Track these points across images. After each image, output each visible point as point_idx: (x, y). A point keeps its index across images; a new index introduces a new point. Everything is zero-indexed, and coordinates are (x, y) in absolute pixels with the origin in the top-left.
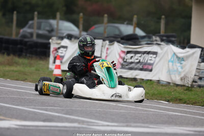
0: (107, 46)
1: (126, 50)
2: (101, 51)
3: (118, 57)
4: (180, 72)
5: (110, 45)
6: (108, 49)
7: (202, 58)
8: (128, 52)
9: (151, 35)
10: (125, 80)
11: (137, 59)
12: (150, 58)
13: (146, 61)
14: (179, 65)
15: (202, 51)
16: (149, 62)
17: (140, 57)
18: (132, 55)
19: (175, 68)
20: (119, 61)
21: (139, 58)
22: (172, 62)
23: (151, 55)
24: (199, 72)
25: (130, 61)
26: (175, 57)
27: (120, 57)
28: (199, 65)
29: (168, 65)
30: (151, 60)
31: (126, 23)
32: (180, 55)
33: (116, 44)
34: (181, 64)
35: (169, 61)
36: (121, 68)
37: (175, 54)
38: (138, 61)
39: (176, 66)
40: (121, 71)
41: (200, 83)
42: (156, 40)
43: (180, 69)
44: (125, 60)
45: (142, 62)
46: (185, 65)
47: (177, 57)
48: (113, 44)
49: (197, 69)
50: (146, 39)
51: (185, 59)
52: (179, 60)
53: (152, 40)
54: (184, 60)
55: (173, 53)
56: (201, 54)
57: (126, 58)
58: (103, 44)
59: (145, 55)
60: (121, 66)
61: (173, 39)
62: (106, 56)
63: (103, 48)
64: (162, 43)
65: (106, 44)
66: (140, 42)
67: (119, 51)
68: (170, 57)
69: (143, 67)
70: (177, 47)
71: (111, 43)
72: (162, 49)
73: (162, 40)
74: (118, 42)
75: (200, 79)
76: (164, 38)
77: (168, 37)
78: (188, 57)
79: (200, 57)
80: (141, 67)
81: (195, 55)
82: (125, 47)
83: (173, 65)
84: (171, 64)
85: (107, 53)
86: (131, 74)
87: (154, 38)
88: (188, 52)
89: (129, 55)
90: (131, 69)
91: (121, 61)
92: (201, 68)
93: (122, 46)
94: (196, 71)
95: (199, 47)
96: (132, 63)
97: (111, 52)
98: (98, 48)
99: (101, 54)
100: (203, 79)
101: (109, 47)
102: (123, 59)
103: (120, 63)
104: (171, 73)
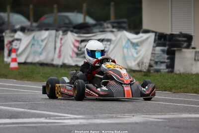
0: (60, 36)
1: (80, 39)
2: (55, 42)
3: (72, 46)
4: (135, 58)
5: (63, 35)
6: (61, 39)
7: (156, 42)
8: (82, 41)
9: (102, 22)
14: (133, 50)
15: (156, 35)
19: (130, 54)
20: (73, 51)
22: (127, 48)
23: (105, 43)
24: (154, 57)
26: (129, 43)
27: (75, 46)
28: (154, 50)
29: (123, 51)
32: (135, 41)
33: (69, 34)
34: (136, 49)
35: (123, 48)
36: (76, 57)
37: (129, 40)
39: (131, 52)
40: (77, 61)
41: (156, 67)
42: (108, 28)
43: (135, 55)
44: (80, 49)
46: (140, 50)
47: (132, 43)
48: (66, 34)
49: (152, 53)
50: (98, 27)
51: (139, 44)
52: (133, 46)
53: (103, 27)
54: (138, 46)
55: (126, 39)
56: (155, 39)
57: (80, 46)
58: (56, 34)
61: (124, 25)
62: (61, 47)
63: (57, 38)
64: (114, 30)
65: (59, 34)
66: (92, 30)
67: (73, 40)
68: (124, 43)
70: (131, 32)
71: (64, 33)
72: (115, 36)
73: (113, 27)
74: (72, 31)
75: (156, 63)
76: (115, 25)
77: (119, 23)
78: (142, 42)
79: (155, 42)
81: (149, 40)
82: (79, 37)
83: (127, 51)
84: (125, 50)
85: (61, 43)
87: (105, 25)
88: (142, 37)
89: (83, 44)
91: (76, 50)
92: (156, 52)
93: (76, 35)
94: (152, 56)
95: (153, 32)
98: (52, 38)
99: (55, 45)
100: (159, 63)
101: (62, 37)
102: (78, 48)
103: (75, 52)
104: (126, 59)
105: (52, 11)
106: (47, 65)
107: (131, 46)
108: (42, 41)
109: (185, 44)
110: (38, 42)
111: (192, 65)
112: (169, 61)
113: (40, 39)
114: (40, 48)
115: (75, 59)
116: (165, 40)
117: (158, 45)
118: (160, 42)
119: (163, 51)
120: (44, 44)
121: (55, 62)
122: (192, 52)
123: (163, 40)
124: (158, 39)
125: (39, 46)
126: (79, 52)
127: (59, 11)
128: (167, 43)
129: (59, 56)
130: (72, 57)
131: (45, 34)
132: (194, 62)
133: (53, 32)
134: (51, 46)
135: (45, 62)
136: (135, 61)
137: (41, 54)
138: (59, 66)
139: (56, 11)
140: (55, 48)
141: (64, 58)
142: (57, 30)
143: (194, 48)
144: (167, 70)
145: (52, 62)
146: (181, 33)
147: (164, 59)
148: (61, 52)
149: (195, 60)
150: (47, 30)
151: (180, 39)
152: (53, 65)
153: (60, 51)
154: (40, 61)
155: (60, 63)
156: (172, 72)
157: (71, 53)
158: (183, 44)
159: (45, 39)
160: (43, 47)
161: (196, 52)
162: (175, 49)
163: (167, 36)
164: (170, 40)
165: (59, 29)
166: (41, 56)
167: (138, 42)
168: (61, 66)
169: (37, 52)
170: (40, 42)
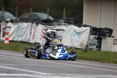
0: (34, 26)
1: (46, 28)
2: (31, 29)
3: (41, 33)
4: (78, 41)
5: (36, 26)
6: (35, 28)
7: (91, 32)
9: (59, 19)
12: (60, 33)
13: (58, 35)
14: (77, 37)
15: (91, 28)
16: (59, 35)
20: (42, 35)
22: (73, 35)
23: (61, 31)
24: (89, 41)
26: (75, 32)
27: (43, 32)
28: (89, 37)
30: (61, 34)
31: (43, 12)
32: (78, 31)
33: (40, 25)
34: (79, 36)
37: (75, 30)
39: (76, 37)
41: (90, 47)
42: (62, 22)
43: (78, 40)
46: (81, 37)
47: (76, 32)
49: (88, 39)
50: (56, 22)
52: (77, 34)
53: (59, 22)
54: (80, 34)
55: (74, 30)
56: (90, 30)
58: (32, 25)
59: (57, 31)
61: (72, 22)
62: (34, 32)
63: (32, 27)
64: (66, 24)
66: (52, 23)
67: (42, 29)
68: (72, 32)
70: (76, 26)
71: (37, 25)
72: (67, 28)
73: (65, 22)
74: (41, 24)
75: (90, 45)
76: (66, 21)
77: (68, 20)
78: (83, 32)
81: (87, 31)
82: (45, 27)
83: (74, 37)
84: (72, 36)
85: (34, 30)
87: (61, 21)
88: (83, 29)
92: (90, 39)
94: (88, 40)
95: (89, 26)
97: (37, 30)
98: (29, 27)
99: (31, 31)
100: (92, 45)
101: (36, 27)
103: (43, 36)
104: (73, 41)
105: (29, 12)
106: (25, 43)
108: (23, 28)
109: (108, 35)
111: (112, 47)
112: (98, 44)
114: (22, 32)
116: (96, 31)
117: (92, 34)
118: (93, 32)
119: (95, 38)
120: (24, 30)
121: (30, 42)
122: (112, 39)
123: (95, 31)
124: (92, 30)
125: (21, 32)
127: (33, 12)
128: (98, 33)
129: (33, 38)
130: (41, 39)
131: (25, 25)
132: (112, 45)
133: (30, 24)
134: (28, 32)
135: (25, 41)
136: (78, 43)
137: (22, 36)
138: (33, 44)
139: (31, 11)
140: (31, 33)
141: (36, 39)
142: (32, 23)
143: (113, 37)
144: (97, 49)
145: (28, 41)
146: (106, 27)
147: (95, 42)
148: (34, 36)
149: (113, 44)
150: (26, 22)
151: (105, 31)
152: (29, 43)
153: (34, 35)
154: (21, 40)
155: (34, 42)
156: (100, 50)
157: (40, 37)
158: (107, 34)
159: (25, 27)
161: (114, 40)
162: (102, 37)
163: (98, 29)
164: (99, 32)
165: (34, 22)
166: (22, 38)
167: (80, 32)
168: (34, 44)
169: (20, 35)
170: (22, 29)
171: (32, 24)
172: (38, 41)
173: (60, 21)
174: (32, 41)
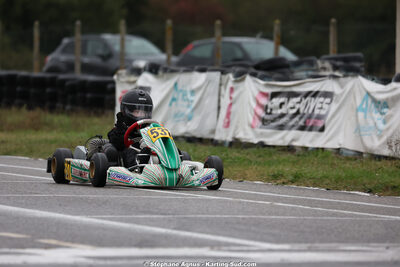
0: (230, 84)
1: (269, 91)
2: (219, 95)
3: (254, 105)
4: (381, 131)
5: (236, 81)
6: (232, 90)
8: (274, 95)
9: (313, 58)
10: (272, 150)
11: (292, 108)
12: (319, 105)
13: (310, 111)
14: (377, 116)
16: (317, 112)
17: (299, 103)
18: (282, 100)
19: (371, 124)
20: (256, 113)
21: (297, 106)
22: (364, 111)
23: (322, 99)
25: (279, 112)
26: (370, 101)
27: (259, 104)
29: (357, 116)
30: (321, 108)
31: (259, 35)
32: (380, 97)
33: (248, 78)
34: (382, 114)
35: (357, 110)
36: (261, 128)
37: (368, 94)
38: (294, 111)
39: (373, 119)
40: (262, 134)
42: (324, 69)
43: (381, 126)
44: (269, 111)
45: (304, 114)
46: (391, 116)
47: (374, 101)
48: (243, 79)
50: (305, 67)
51: (389, 104)
52: (377, 107)
53: (315, 68)
54: (388, 107)
55: (364, 93)
57: (270, 106)
58: (221, 79)
59: (308, 98)
60: (260, 124)
61: (358, 65)
62: (231, 105)
63: (223, 88)
64: (337, 73)
65: (228, 79)
66: (292, 73)
67: (256, 93)
68: (359, 101)
69: (305, 122)
70: (373, 80)
71: (239, 78)
72: (342, 87)
73: (335, 68)
74: (254, 75)
76: (339, 63)
77: (346, 60)
78: (396, 100)
80: (301, 123)
82: (267, 86)
83: (365, 117)
84: (361, 115)
85: (231, 98)
86: (283, 138)
87: (319, 63)
88: (395, 89)
89: (277, 101)
90: (281, 127)
91: (261, 113)
93: (262, 82)
96: (282, 116)
98: (213, 88)
99: (219, 101)
101: (235, 86)
102: (265, 108)
103: (259, 117)
104: (362, 133)
105: (212, 35)
106: (201, 140)
107: (373, 106)
108: (193, 92)
110: (185, 95)
113: (188, 89)
114: (188, 106)
115: (259, 131)
120: (196, 98)
121: (217, 137)
125: (186, 104)
126: (268, 117)
127: (225, 34)
129: (227, 125)
130: (252, 127)
131: (199, 79)
133: (216, 75)
134: (210, 103)
135: (198, 135)
136: (380, 137)
137: (189, 119)
138: (227, 145)
139: (218, 33)
140: (219, 108)
141: (237, 127)
142: (223, 73)
145: (211, 137)
148: (231, 116)
150: (202, 70)
152: (213, 142)
153: (228, 114)
154: (187, 133)
155: (229, 139)
157: (251, 120)
159: (199, 88)
160: (193, 105)
165: (227, 69)
166: (189, 123)
167: (387, 99)
168: (231, 144)
169: (182, 114)
170: (189, 95)
171: (223, 76)
172: (246, 134)
173: (317, 65)
174: (223, 135)
